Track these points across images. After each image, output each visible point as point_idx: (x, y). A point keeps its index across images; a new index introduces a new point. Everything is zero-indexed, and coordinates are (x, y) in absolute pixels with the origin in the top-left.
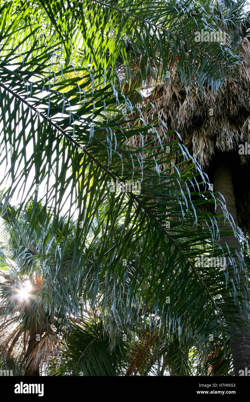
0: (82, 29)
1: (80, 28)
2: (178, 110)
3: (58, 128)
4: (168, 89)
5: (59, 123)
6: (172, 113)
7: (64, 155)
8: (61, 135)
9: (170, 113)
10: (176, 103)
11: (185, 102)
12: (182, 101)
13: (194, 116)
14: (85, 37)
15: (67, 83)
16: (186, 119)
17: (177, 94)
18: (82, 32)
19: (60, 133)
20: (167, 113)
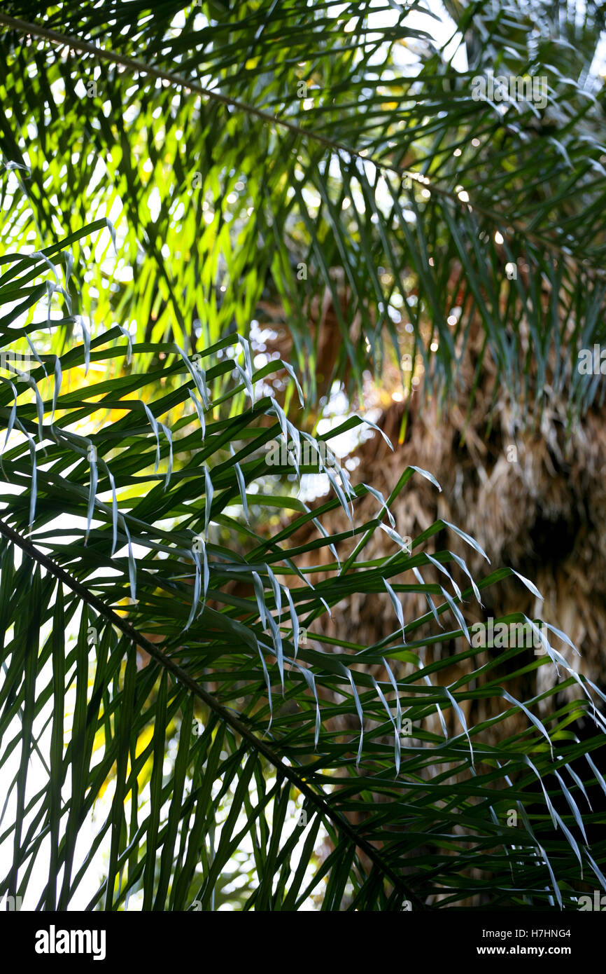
0: (123, 187)
1: (117, 184)
2: (475, 499)
3: (59, 572)
4: (431, 418)
5: (63, 553)
6: (454, 510)
7: (82, 674)
8: (70, 596)
9: (444, 510)
10: (465, 471)
11: (501, 468)
12: (490, 462)
13: (539, 517)
14: (133, 217)
15: (95, 399)
16: (506, 530)
17: (469, 437)
18: (124, 200)
19: (67, 590)
20: (433, 511)
